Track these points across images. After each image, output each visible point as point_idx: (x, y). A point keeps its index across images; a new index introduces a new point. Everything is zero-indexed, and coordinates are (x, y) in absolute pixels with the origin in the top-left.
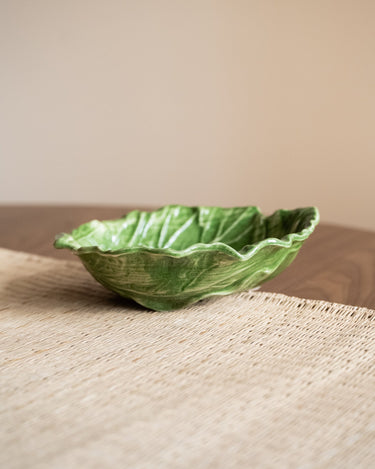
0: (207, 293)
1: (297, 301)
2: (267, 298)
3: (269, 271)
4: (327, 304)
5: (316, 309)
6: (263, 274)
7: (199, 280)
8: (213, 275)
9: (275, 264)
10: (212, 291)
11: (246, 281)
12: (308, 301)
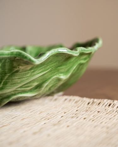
0: (15, 94)
1: (87, 100)
2: (66, 99)
3: (64, 77)
4: (109, 101)
5: (101, 105)
6: (59, 80)
7: (6, 83)
8: (16, 79)
9: (68, 71)
10: (18, 93)
11: (46, 85)
12: (96, 100)
